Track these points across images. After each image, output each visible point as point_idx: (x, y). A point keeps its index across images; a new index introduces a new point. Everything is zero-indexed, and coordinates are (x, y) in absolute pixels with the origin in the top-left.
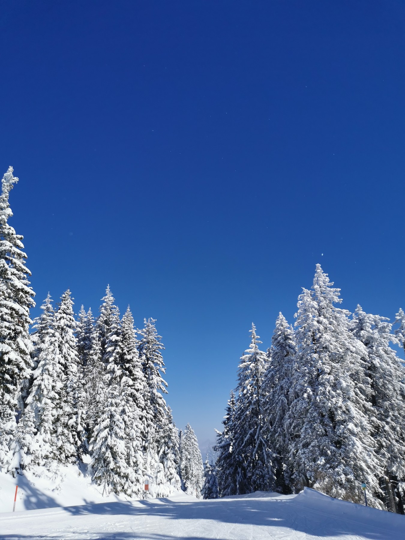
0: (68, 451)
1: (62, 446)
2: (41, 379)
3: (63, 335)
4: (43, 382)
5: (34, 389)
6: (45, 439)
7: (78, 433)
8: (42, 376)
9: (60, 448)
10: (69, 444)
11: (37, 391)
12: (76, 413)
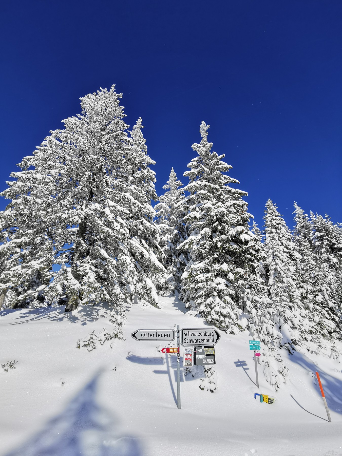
0: (329, 327)
1: (320, 321)
2: (275, 263)
3: (278, 232)
4: (278, 266)
5: (272, 272)
6: (301, 314)
7: (331, 309)
8: (274, 261)
9: (319, 324)
10: (326, 320)
11: (274, 274)
12: (320, 291)
